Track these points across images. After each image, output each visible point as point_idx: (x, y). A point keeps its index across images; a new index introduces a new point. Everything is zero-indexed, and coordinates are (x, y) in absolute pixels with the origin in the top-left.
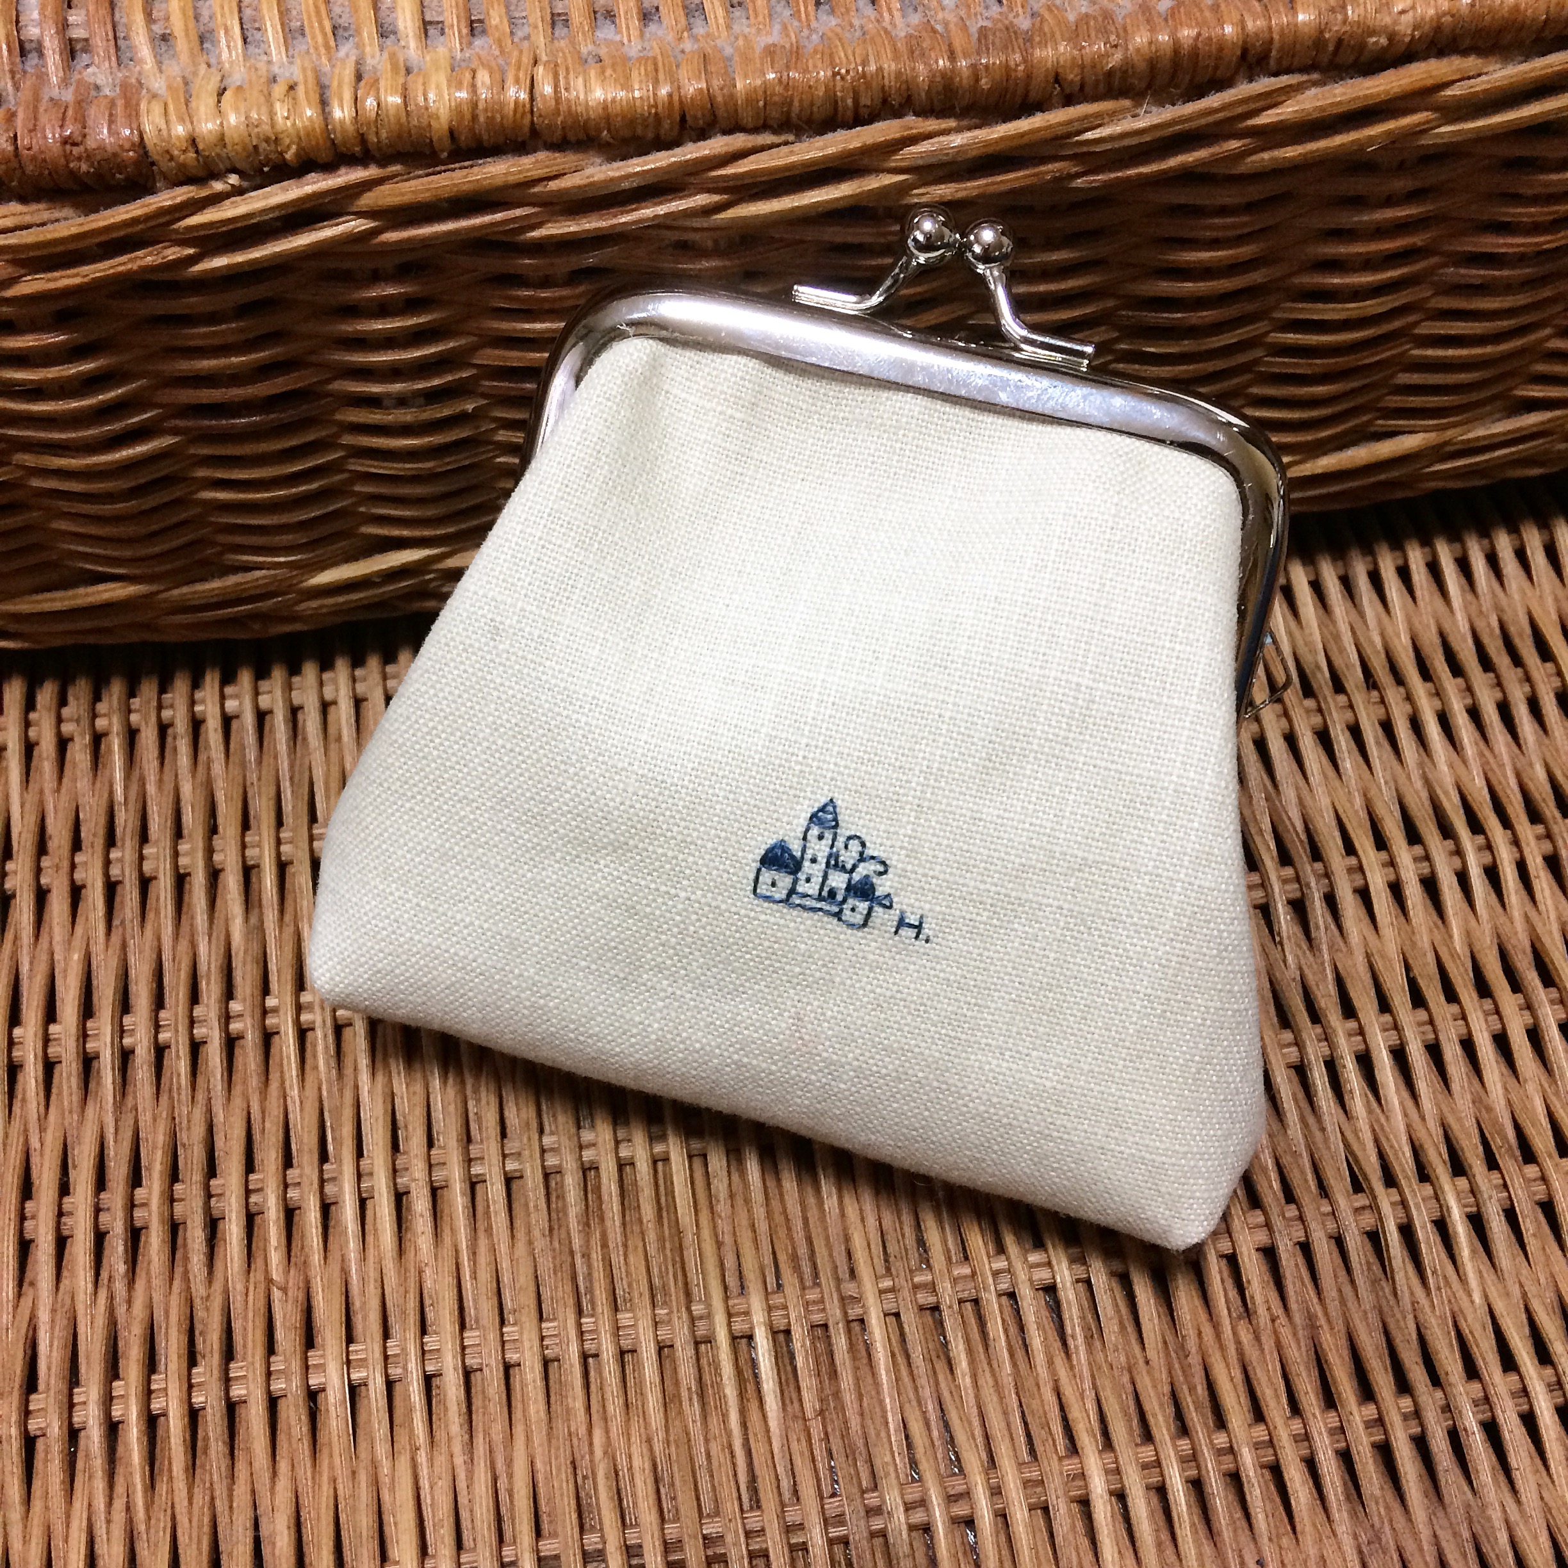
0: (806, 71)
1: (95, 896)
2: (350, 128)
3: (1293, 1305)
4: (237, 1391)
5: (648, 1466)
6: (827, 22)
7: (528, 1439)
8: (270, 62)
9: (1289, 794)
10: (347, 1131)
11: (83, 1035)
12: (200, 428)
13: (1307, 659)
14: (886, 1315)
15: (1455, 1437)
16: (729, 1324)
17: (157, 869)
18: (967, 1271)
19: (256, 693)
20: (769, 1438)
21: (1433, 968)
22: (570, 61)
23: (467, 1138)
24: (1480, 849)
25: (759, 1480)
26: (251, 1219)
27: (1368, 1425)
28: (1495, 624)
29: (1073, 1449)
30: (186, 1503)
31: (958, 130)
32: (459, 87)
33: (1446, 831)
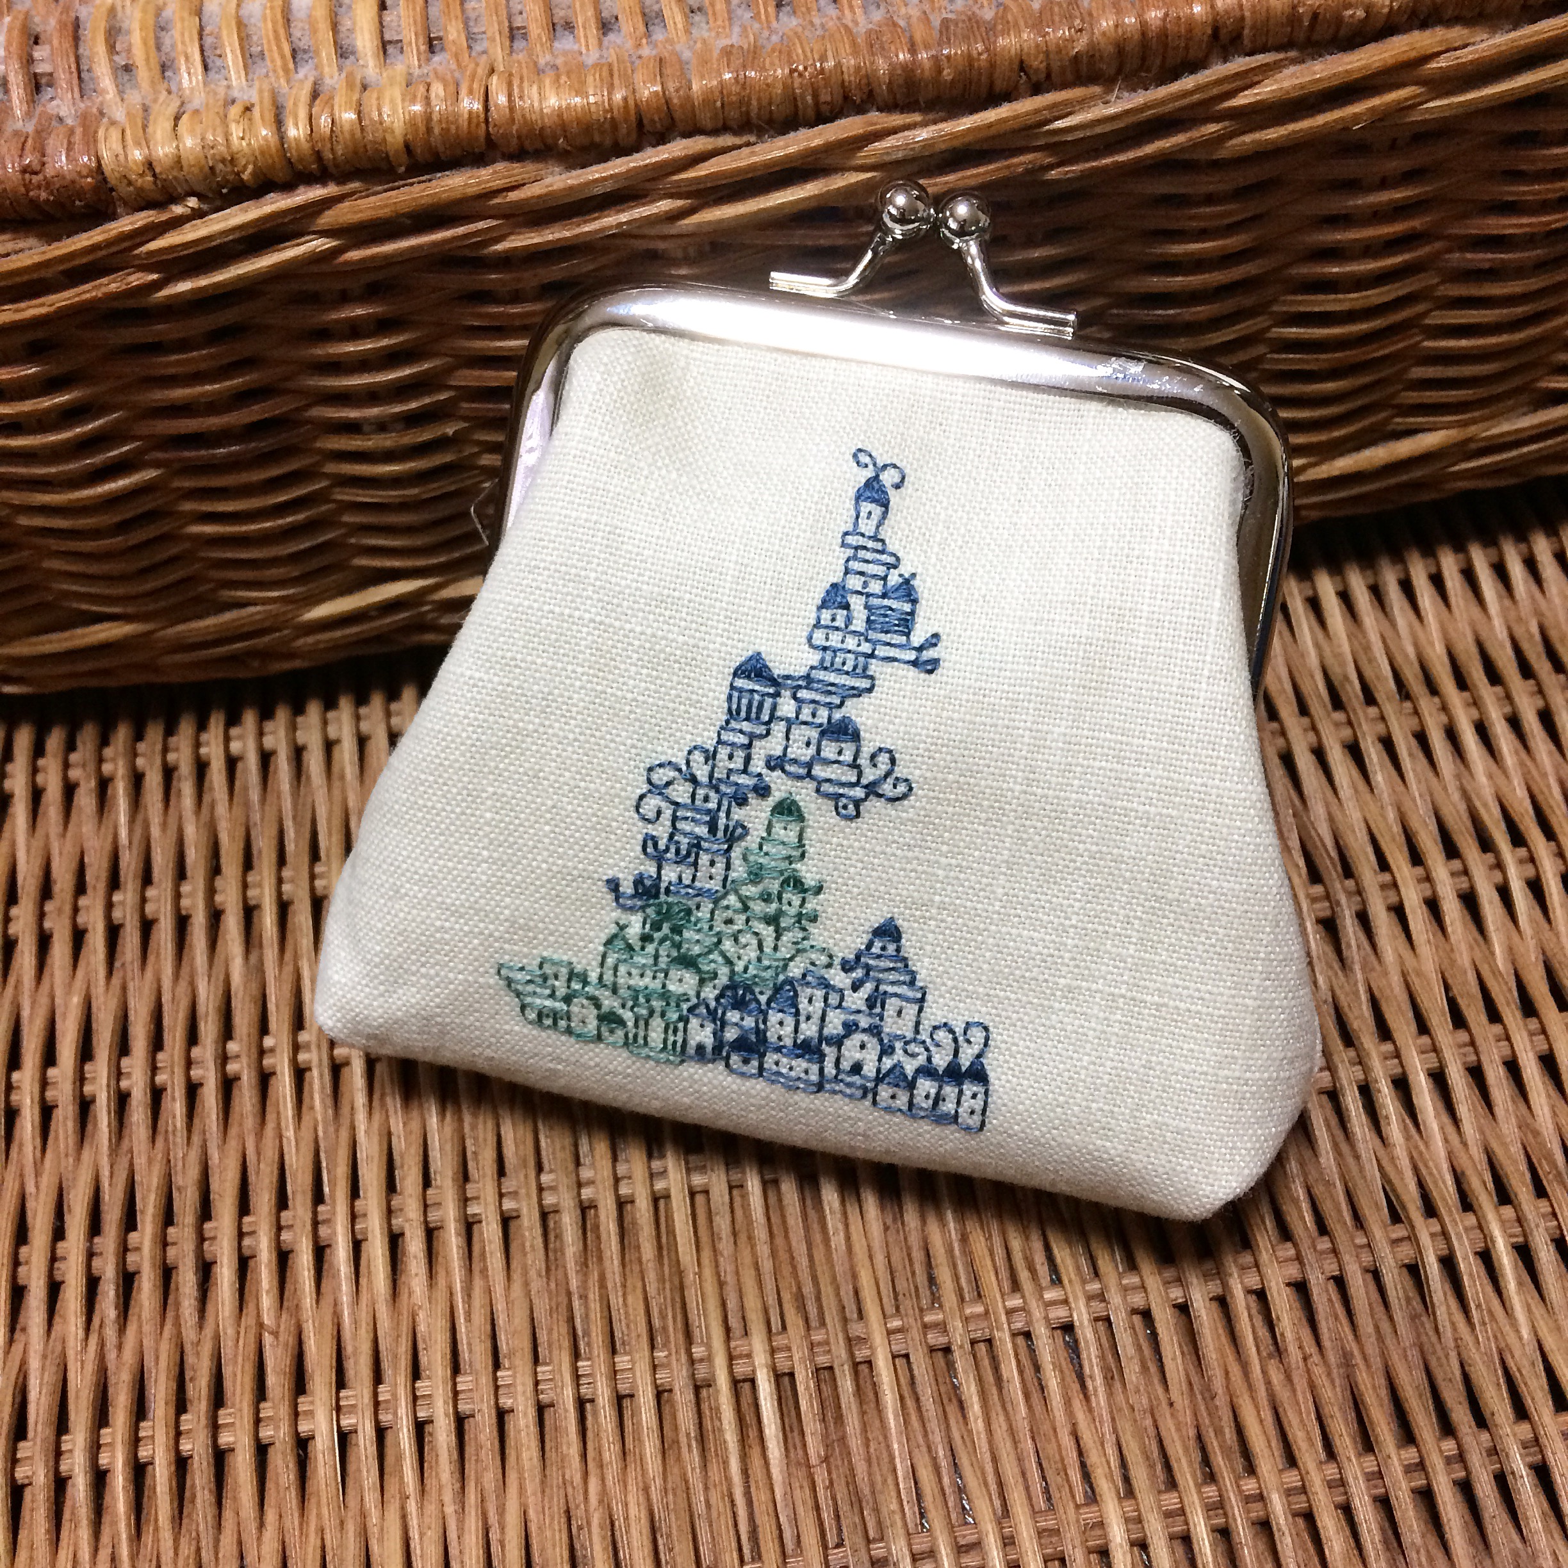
0: (763, 69)
1: (97, 941)
2: (306, 146)
3: (1327, 1343)
4: (225, 1439)
5: (644, 1515)
6: (789, 22)
7: (522, 1489)
8: (229, 87)
9: (1318, 810)
10: (342, 1170)
11: (81, 1078)
12: (180, 460)
13: (1336, 671)
14: (894, 1357)
15: (1502, 1481)
16: (730, 1366)
17: (158, 911)
18: (979, 1309)
19: (261, 734)
20: (771, 1485)
21: (1475, 989)
22: (525, 71)
23: (464, 1176)
24: (1521, 862)
25: (760, 1529)
26: (244, 1264)
27: (1408, 1470)
28: (1535, 629)
29: (1093, 1497)
30: (171, 1553)
31: (924, 124)
32: (413, 101)
33: (1486, 844)
